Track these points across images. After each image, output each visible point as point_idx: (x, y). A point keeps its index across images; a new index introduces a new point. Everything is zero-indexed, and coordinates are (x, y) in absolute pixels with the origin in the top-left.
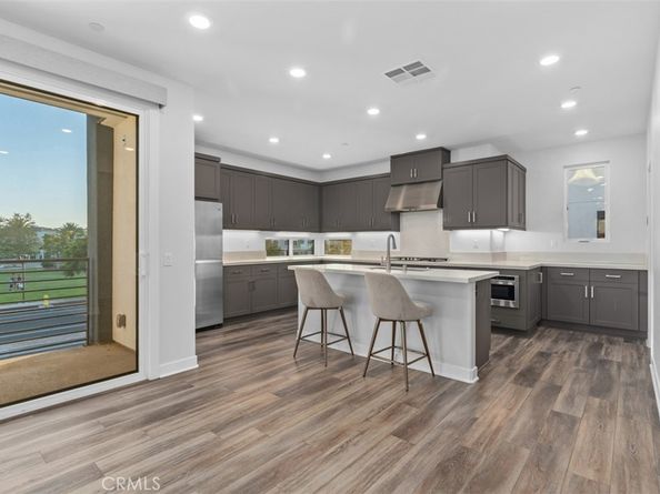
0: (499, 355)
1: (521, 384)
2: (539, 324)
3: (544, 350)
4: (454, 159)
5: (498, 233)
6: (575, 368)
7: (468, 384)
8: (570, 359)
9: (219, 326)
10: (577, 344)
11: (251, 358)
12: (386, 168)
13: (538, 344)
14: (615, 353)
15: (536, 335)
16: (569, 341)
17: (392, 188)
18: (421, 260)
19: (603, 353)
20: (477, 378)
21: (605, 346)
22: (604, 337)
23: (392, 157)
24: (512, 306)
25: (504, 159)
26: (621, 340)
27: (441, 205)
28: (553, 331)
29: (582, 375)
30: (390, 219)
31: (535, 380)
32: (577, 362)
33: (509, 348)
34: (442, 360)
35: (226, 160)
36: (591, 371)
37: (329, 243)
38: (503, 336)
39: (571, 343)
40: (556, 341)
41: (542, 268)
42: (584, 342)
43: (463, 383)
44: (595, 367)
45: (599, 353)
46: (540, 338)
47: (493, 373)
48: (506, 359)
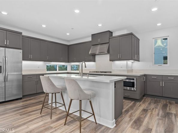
0: (127, 111)
1: (134, 128)
2: (144, 96)
3: (145, 108)
4: (114, 35)
5: (130, 62)
6: (157, 117)
7: (110, 129)
8: (155, 112)
9: (21, 99)
10: (158, 105)
11: (20, 115)
12: (90, 39)
13: (143, 105)
14: (172, 109)
15: (143, 101)
16: (155, 103)
17: (92, 46)
18: (102, 72)
19: (168, 109)
20: (115, 125)
21: (168, 105)
22: (168, 101)
23: (92, 35)
24: (133, 89)
25: (131, 34)
26: (174, 102)
27: (108, 52)
28: (149, 98)
29: (161, 121)
30: (91, 58)
31: (140, 125)
32: (158, 115)
33: (132, 107)
34: (100, 116)
35: (25, 34)
36: (164, 119)
37: (72, 66)
38: (130, 101)
39: (155, 104)
40: (150, 104)
41: (145, 75)
42: (160, 104)
43: (108, 128)
44: (166, 117)
45: (167, 109)
46: (144, 102)
47: (123, 121)
48: (130, 113)
